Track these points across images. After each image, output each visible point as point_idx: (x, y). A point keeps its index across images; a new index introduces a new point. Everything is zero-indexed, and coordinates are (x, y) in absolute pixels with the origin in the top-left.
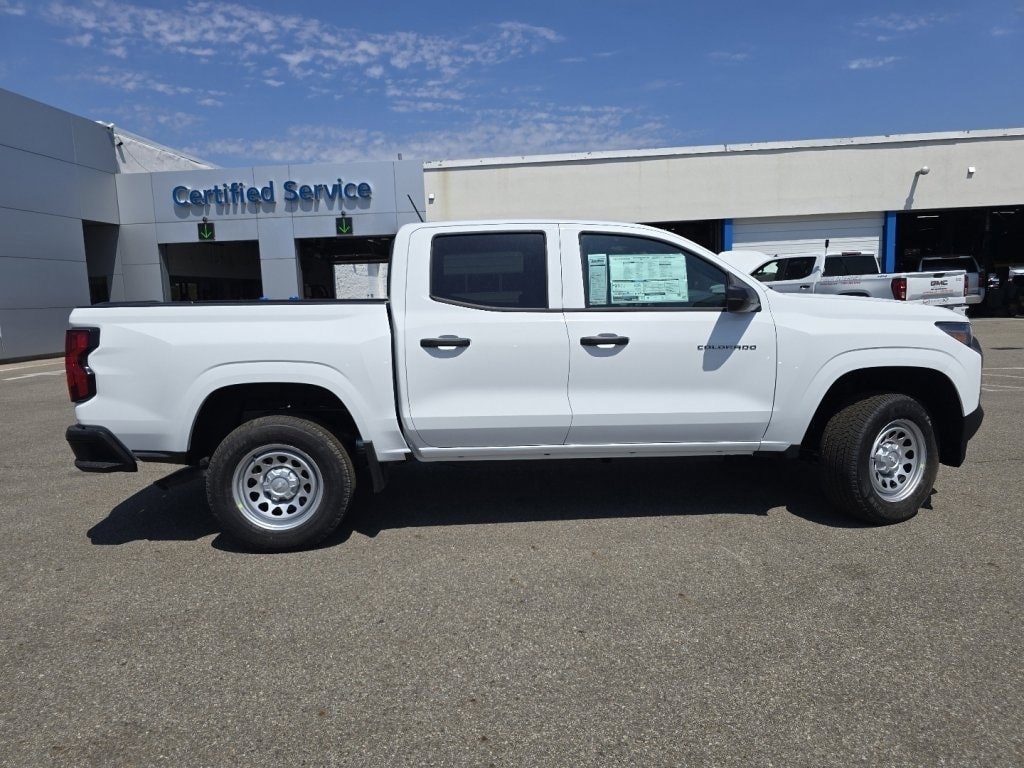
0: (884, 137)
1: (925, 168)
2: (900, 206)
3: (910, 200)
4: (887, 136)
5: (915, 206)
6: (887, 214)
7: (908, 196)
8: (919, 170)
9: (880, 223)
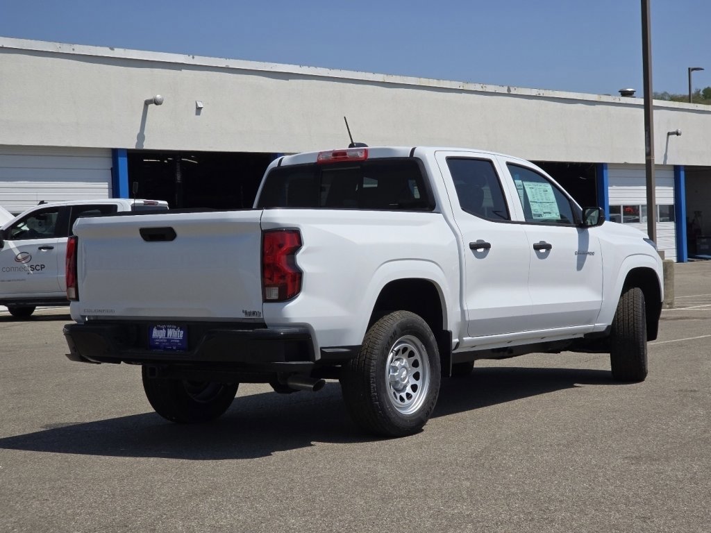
0: (107, 49)
1: (158, 96)
2: (131, 145)
3: (141, 137)
4: (112, 49)
5: (148, 146)
6: (115, 153)
7: (138, 131)
8: (150, 97)
9: (108, 164)
